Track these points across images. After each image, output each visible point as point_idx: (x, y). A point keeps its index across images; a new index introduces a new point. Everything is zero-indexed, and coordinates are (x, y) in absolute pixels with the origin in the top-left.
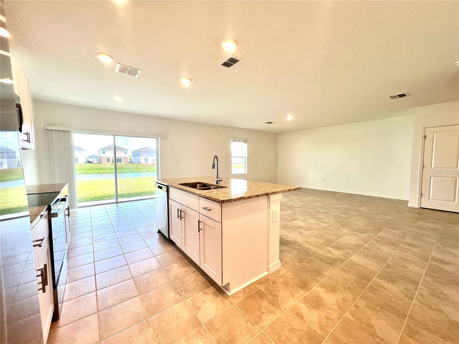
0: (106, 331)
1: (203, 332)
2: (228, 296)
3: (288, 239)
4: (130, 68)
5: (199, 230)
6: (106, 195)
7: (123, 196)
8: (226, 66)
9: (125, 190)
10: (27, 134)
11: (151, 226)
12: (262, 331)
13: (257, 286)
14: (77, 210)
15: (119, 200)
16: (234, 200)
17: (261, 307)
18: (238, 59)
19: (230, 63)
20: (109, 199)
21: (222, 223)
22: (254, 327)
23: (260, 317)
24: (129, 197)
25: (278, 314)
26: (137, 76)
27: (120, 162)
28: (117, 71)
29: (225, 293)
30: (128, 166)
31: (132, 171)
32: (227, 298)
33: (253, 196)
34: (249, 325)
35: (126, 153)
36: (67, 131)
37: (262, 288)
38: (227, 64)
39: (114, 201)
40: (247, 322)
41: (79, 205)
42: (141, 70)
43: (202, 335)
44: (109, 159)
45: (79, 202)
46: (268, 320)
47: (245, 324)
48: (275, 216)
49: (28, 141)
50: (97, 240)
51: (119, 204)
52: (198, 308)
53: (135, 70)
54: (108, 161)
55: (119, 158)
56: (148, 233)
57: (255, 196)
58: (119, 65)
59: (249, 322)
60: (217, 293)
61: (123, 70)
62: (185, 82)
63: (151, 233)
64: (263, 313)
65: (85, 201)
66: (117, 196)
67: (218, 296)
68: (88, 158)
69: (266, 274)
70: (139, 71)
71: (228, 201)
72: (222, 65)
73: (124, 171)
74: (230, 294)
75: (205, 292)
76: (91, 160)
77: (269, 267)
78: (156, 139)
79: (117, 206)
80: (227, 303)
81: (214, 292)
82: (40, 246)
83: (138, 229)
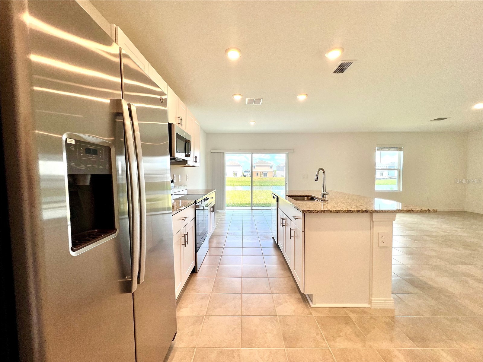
0: (216, 289)
1: (275, 321)
2: (310, 306)
3: (431, 283)
4: (254, 99)
5: (290, 237)
6: (247, 203)
7: (257, 205)
8: (339, 72)
9: (262, 201)
10: (195, 157)
11: (269, 232)
12: (330, 348)
13: (348, 312)
14: (225, 211)
15: (254, 208)
16: (317, 211)
17: (341, 331)
18: (349, 62)
19: (342, 68)
20: (248, 206)
21: (304, 232)
22: (322, 341)
23: (334, 337)
24: (263, 206)
25: (358, 346)
26: (261, 103)
27: (266, 176)
28: (247, 104)
29: (309, 303)
30: (272, 180)
31: (275, 184)
32: (308, 308)
33: (343, 211)
34: (318, 337)
35: (271, 168)
36: (222, 153)
37: (354, 317)
38: (338, 71)
39: (250, 208)
40: (317, 334)
41: (227, 208)
42: (262, 98)
43: (273, 322)
44: (258, 173)
45: (227, 206)
46: (341, 344)
47: (315, 334)
48: (383, 240)
49: (196, 162)
50: (230, 234)
51: (253, 210)
52: (280, 304)
53: (258, 99)
54: (257, 175)
55: (265, 172)
56: (265, 237)
57: (346, 211)
58: (247, 99)
59: (320, 335)
60: (302, 300)
61: (250, 102)
62: (302, 98)
63: (267, 237)
64: (340, 336)
65: (233, 206)
66: (252, 204)
67: (301, 302)
68: (244, 172)
69: (366, 306)
70: (262, 99)
71: (310, 211)
72: (334, 72)
73: (269, 184)
74: (312, 306)
75: (290, 295)
76: (246, 174)
77: (372, 299)
78: (285, 154)
79: (252, 212)
80: (307, 311)
81: (299, 299)
82: (184, 220)
83: (259, 232)
